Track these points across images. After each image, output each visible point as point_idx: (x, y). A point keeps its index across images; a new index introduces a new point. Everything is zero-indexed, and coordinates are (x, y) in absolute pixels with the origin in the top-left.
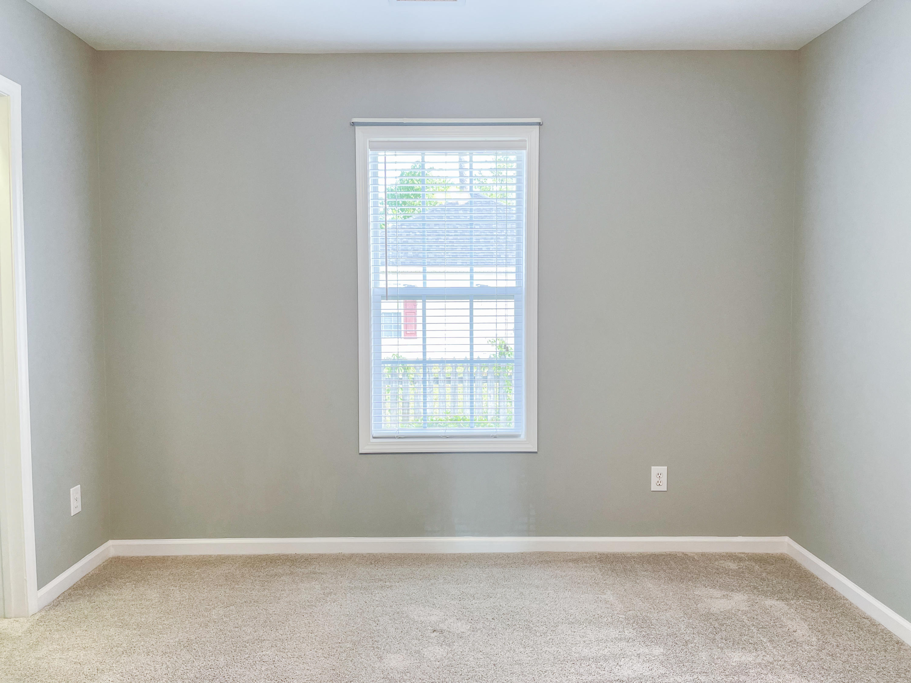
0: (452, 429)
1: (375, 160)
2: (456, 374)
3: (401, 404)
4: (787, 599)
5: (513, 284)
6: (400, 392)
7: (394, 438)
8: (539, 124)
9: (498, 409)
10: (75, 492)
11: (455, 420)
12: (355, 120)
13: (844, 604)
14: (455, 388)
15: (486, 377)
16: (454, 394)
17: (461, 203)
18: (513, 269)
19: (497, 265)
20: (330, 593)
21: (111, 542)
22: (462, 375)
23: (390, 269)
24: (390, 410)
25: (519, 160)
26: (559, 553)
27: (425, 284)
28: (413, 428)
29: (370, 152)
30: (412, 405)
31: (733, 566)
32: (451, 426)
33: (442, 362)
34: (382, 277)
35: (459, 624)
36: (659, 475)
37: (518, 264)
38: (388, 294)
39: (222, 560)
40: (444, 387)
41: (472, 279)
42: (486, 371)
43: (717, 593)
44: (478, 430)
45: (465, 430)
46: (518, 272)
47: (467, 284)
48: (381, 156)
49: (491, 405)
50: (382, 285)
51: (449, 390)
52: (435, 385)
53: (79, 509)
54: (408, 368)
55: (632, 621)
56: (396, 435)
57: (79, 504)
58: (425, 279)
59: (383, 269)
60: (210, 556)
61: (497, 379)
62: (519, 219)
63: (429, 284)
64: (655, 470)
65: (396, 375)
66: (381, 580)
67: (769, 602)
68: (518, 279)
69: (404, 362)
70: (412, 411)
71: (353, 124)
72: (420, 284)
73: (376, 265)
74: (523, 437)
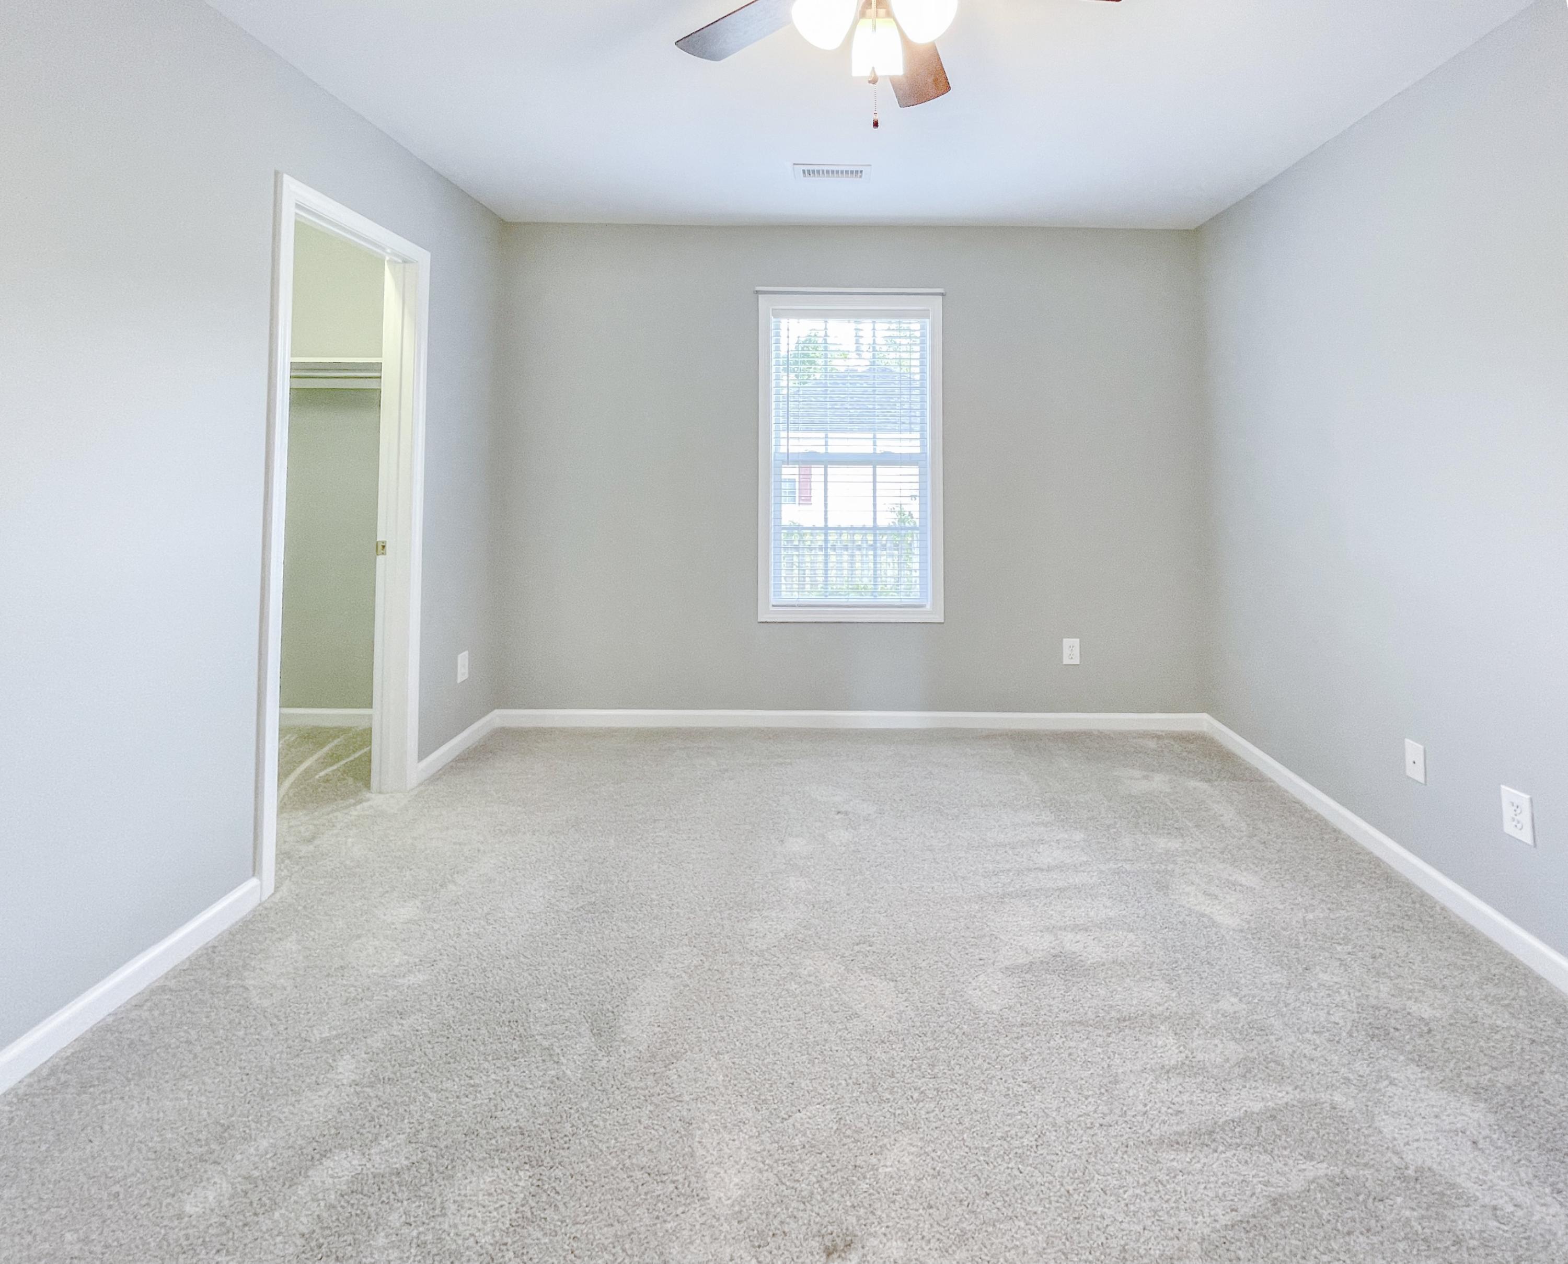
0: (854, 598)
1: (778, 328)
2: (854, 541)
3: (796, 572)
4: (1209, 781)
5: (917, 450)
6: (795, 559)
7: (794, 606)
8: (942, 294)
9: (899, 578)
10: (463, 661)
11: (856, 589)
12: (758, 288)
13: (1271, 787)
14: (852, 556)
15: (885, 545)
16: (852, 563)
17: (860, 369)
18: (917, 435)
19: (901, 431)
20: (727, 770)
21: (497, 712)
22: (860, 543)
23: (791, 434)
24: (785, 578)
25: (923, 328)
26: (968, 730)
27: (826, 449)
28: (812, 596)
29: (773, 319)
30: (807, 572)
31: (1152, 744)
32: (852, 595)
33: (839, 528)
34: (784, 442)
35: (865, 806)
36: (1071, 647)
37: (922, 431)
38: (789, 459)
39: (611, 733)
40: (841, 555)
41: (875, 445)
42: (885, 538)
43: (1137, 773)
44: (882, 599)
45: (867, 599)
46: (923, 438)
47: (870, 450)
48: (784, 323)
49: (890, 573)
50: (783, 450)
51: (846, 558)
52: (832, 553)
53: (466, 676)
54: (805, 534)
55: (1049, 804)
56: (796, 603)
57: (466, 671)
58: (826, 444)
59: (784, 434)
60: (601, 729)
61: (896, 547)
62: (923, 386)
63: (831, 450)
64: (1067, 642)
65: (792, 541)
66: (779, 756)
67: (1193, 784)
68: (923, 446)
69: (799, 528)
70: (808, 579)
71: (757, 292)
72: (822, 450)
73: (777, 430)
74: (928, 607)
